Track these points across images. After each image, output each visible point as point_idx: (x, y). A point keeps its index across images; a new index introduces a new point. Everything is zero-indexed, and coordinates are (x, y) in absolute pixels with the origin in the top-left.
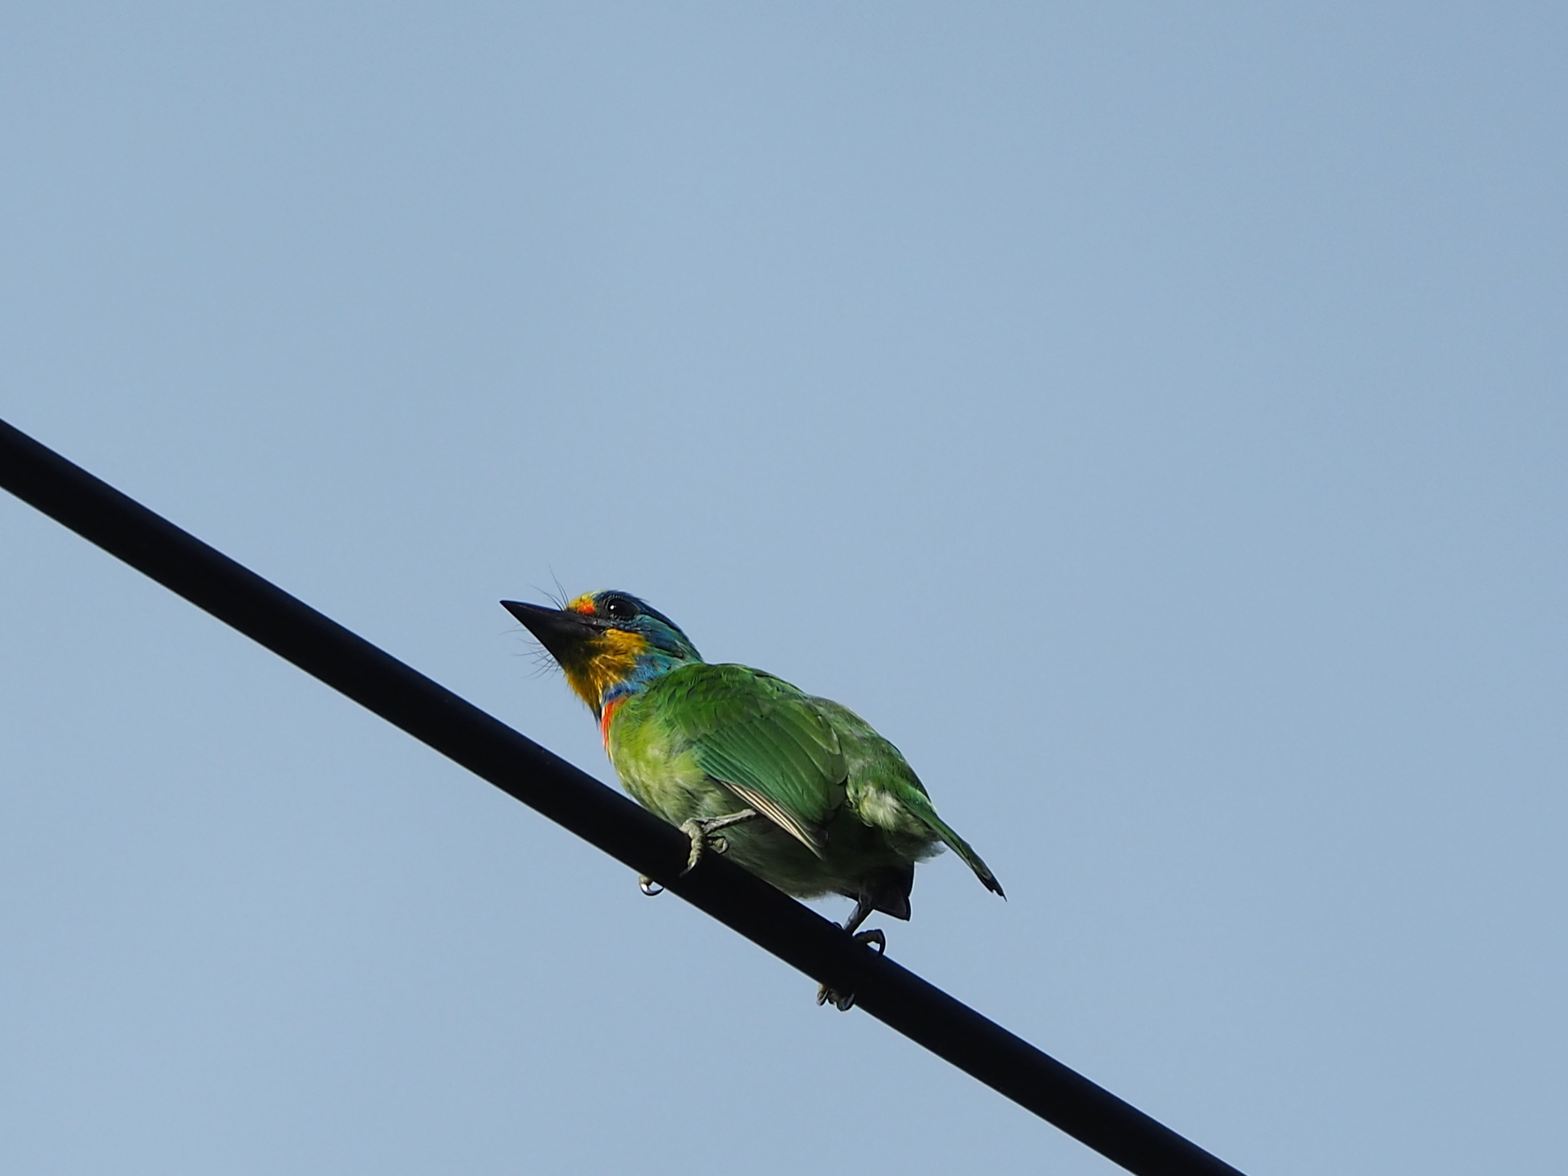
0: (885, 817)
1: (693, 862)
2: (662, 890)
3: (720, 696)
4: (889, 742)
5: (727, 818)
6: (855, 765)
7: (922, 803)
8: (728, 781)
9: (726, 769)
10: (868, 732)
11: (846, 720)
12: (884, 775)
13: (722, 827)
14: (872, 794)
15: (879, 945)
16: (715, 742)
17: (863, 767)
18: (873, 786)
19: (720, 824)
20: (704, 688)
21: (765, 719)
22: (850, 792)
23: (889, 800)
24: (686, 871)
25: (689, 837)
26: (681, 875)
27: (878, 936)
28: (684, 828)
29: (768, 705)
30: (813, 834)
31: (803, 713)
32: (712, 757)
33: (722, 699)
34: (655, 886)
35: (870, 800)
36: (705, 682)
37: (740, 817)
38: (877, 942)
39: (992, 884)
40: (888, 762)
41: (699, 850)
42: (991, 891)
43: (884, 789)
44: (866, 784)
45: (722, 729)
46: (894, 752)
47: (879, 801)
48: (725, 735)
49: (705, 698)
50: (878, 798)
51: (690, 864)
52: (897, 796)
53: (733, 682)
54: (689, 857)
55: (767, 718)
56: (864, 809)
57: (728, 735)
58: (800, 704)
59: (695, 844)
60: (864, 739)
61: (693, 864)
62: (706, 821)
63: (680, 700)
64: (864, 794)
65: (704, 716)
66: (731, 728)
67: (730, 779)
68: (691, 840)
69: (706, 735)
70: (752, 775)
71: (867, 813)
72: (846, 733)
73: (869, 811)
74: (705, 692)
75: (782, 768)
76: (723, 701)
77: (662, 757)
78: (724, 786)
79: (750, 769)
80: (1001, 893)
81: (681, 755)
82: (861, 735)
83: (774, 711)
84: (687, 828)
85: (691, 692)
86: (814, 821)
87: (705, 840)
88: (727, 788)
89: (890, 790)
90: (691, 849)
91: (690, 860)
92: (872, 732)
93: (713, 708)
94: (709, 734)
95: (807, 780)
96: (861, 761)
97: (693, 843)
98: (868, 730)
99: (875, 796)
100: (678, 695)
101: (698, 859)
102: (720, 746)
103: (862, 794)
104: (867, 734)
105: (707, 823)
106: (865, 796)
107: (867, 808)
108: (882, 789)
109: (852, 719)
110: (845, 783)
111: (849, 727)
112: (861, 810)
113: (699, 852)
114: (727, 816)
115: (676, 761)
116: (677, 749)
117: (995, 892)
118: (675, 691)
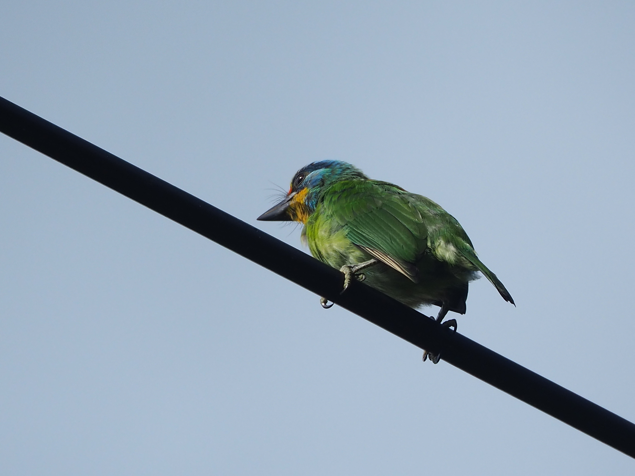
0: (449, 256)
1: (346, 285)
2: (333, 304)
3: (354, 200)
4: (451, 216)
5: (364, 264)
6: (431, 229)
7: (469, 251)
8: (362, 245)
9: (361, 239)
10: (439, 211)
11: (427, 205)
12: (448, 235)
13: (361, 269)
14: (443, 244)
15: (454, 327)
16: (354, 226)
17: (435, 230)
18: (443, 240)
19: (360, 267)
20: (345, 195)
21: (380, 209)
22: (429, 244)
23: (452, 248)
24: (343, 291)
25: (344, 273)
26: (341, 293)
27: (453, 322)
28: (341, 270)
29: (380, 202)
30: (409, 270)
31: (400, 203)
32: (353, 233)
33: (355, 200)
34: (329, 303)
35: (442, 247)
36: (346, 191)
37: (370, 263)
38: (453, 326)
39: (507, 297)
40: (449, 227)
41: (349, 279)
42: (507, 301)
43: (449, 242)
44: (439, 239)
45: (357, 218)
46: (453, 221)
47: (446, 248)
48: (358, 221)
49: (347, 201)
50: (446, 247)
51: (345, 287)
52: (456, 246)
53: (361, 188)
54: (344, 283)
55: (381, 209)
56: (438, 252)
57: (360, 221)
58: (397, 198)
59: (347, 277)
60: (436, 215)
61: (346, 287)
62: (352, 266)
63: (334, 203)
64: (438, 244)
65: (347, 212)
66: (361, 217)
67: (364, 244)
68: (345, 275)
69: (349, 222)
70: (374, 241)
71: (440, 254)
72: (426, 212)
73: (441, 253)
74: (346, 197)
75: (390, 235)
76: (356, 202)
77: (326, 235)
78: (361, 247)
79: (372, 238)
80: (512, 302)
81: (337, 233)
82: (435, 212)
83: (383, 204)
84: (344, 270)
85: (339, 198)
86: (410, 262)
87: (352, 274)
88: (362, 249)
89: (451, 242)
90: (345, 279)
91: (345, 285)
92: (442, 210)
93: (351, 207)
94: (351, 221)
95: (405, 239)
96: (434, 227)
97: (346, 276)
98: (439, 209)
99: (444, 246)
100: (333, 200)
101: (348, 284)
102: (356, 227)
103: (437, 244)
104: (439, 212)
105: (353, 267)
106: (439, 245)
107: (439, 251)
108: (448, 242)
109: (430, 204)
110: (426, 239)
111: (428, 208)
112: (437, 252)
113: (349, 280)
114: (363, 263)
115: (334, 237)
116: (334, 230)
117: (509, 301)
118: (332, 197)
